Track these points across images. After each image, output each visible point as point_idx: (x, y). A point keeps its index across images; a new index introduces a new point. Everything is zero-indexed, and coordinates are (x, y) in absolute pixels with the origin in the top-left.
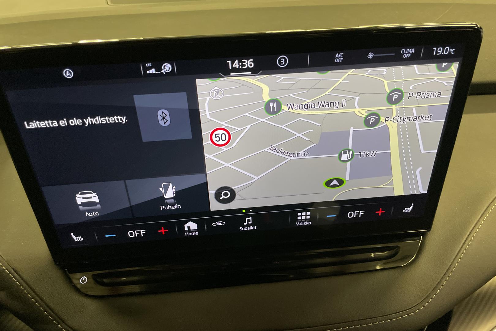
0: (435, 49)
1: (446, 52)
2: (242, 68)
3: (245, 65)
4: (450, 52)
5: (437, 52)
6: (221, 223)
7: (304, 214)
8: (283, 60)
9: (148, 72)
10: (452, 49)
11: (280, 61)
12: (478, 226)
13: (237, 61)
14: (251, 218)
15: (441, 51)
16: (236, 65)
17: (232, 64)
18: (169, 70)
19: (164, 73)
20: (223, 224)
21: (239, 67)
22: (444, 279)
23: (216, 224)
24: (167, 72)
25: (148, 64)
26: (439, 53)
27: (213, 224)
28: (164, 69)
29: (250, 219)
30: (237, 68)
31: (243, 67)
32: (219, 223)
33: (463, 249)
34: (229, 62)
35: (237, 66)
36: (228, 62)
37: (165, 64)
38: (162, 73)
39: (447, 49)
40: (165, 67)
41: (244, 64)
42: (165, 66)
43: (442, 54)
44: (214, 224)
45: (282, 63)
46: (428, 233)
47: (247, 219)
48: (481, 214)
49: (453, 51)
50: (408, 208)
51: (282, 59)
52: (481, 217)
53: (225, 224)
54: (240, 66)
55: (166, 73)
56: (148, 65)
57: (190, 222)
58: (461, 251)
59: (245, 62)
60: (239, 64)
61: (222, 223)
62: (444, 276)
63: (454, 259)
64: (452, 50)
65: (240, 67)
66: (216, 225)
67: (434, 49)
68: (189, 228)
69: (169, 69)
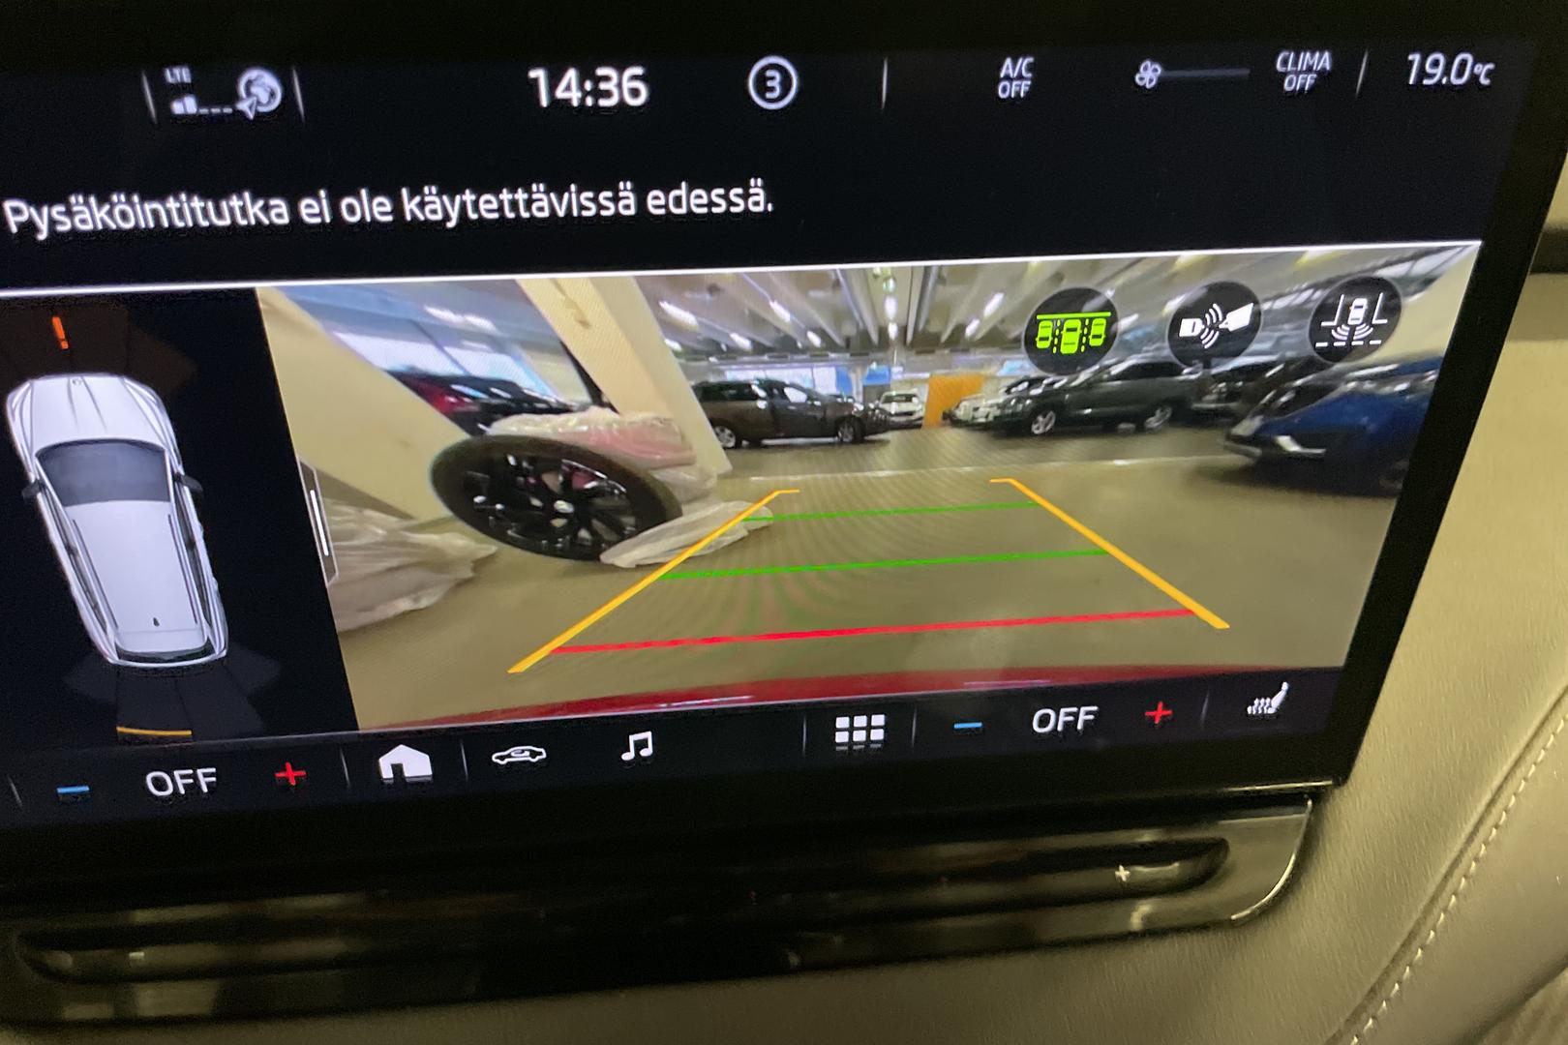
0: (1415, 58)
1: (1460, 74)
2: (596, 105)
3: (608, 94)
4: (1474, 78)
5: (1422, 74)
6: (527, 753)
7: (860, 721)
8: (773, 78)
9: (177, 108)
10: (1485, 62)
11: (761, 79)
12: (1523, 769)
13: (571, 75)
14: (648, 735)
15: (1439, 71)
16: (568, 88)
17: (553, 83)
18: (269, 102)
19: (251, 116)
20: (538, 758)
21: (583, 100)
22: (1394, 976)
23: (509, 756)
24: (262, 109)
25: (177, 71)
26: (1434, 75)
27: (497, 758)
28: (249, 93)
29: (646, 740)
30: (575, 103)
31: (603, 103)
32: (519, 754)
33: (1465, 860)
34: (539, 74)
35: (575, 96)
36: (533, 74)
37: (252, 74)
38: (242, 113)
39: (1463, 63)
40: (254, 90)
41: (603, 86)
42: (249, 83)
43: (1444, 81)
44: (502, 758)
45: (772, 89)
46: (1337, 792)
47: (633, 738)
48: (1536, 722)
49: (1489, 74)
50: (1268, 700)
51: (769, 73)
52: (1536, 735)
53: (544, 756)
54: (586, 93)
55: (258, 115)
56: (172, 75)
57: (402, 748)
58: (1462, 866)
59: (607, 79)
60: (581, 86)
61: (533, 754)
62: (1393, 961)
63: (1434, 900)
64: (1482, 70)
65: (589, 101)
66: (507, 760)
67: (1410, 57)
68: (397, 769)
69: (272, 95)
